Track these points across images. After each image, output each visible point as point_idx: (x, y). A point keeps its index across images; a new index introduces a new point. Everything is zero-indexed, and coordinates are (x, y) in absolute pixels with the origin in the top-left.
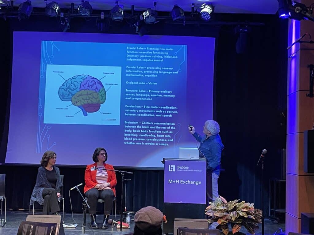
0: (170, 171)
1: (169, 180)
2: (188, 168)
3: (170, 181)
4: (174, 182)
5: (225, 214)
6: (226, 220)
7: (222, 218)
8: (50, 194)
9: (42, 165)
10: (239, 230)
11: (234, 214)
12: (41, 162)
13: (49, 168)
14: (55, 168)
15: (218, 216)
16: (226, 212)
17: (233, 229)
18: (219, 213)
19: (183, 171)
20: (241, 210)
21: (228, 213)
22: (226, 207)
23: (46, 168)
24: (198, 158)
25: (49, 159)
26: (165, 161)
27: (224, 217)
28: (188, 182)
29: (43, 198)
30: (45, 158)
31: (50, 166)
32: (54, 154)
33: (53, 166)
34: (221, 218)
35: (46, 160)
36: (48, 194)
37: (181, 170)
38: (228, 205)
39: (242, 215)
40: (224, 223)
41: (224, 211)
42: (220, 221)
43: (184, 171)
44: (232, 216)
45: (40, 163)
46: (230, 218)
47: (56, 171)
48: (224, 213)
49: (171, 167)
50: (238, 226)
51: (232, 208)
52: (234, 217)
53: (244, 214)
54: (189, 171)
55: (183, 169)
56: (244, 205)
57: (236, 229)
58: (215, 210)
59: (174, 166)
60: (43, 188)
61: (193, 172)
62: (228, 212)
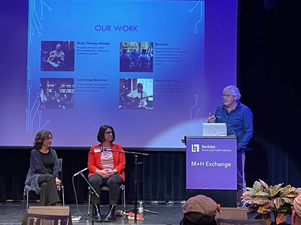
0: (193, 151)
1: (192, 162)
2: (214, 147)
3: (194, 164)
4: (198, 164)
5: (266, 201)
6: (268, 208)
7: (264, 206)
8: (47, 182)
9: (35, 147)
10: (284, 220)
11: (279, 200)
12: (34, 144)
13: (44, 150)
14: (51, 150)
15: (258, 203)
16: (268, 199)
17: (277, 219)
18: (259, 201)
19: (209, 152)
20: (286, 196)
21: (271, 200)
22: (267, 193)
23: (40, 151)
24: (226, 136)
25: (43, 139)
26: (187, 139)
27: (267, 205)
28: (215, 164)
29: (40, 186)
30: (39, 139)
31: (46, 148)
32: (50, 134)
33: (49, 148)
34: (262, 206)
35: (40, 141)
36: (46, 181)
37: (206, 150)
38: (269, 190)
39: (288, 201)
40: (265, 211)
41: (266, 198)
42: (261, 210)
43: (210, 150)
44: (275, 203)
45: (33, 146)
46: (273, 206)
47: (52, 153)
48: (265, 199)
49: (195, 146)
50: (282, 215)
51: (275, 194)
52: (278, 205)
53: (290, 200)
54: (216, 151)
55: (209, 149)
56: (290, 189)
57: (281, 218)
58: (254, 197)
59: (198, 146)
60: (39, 175)
61: (221, 152)
62: (269, 198)
